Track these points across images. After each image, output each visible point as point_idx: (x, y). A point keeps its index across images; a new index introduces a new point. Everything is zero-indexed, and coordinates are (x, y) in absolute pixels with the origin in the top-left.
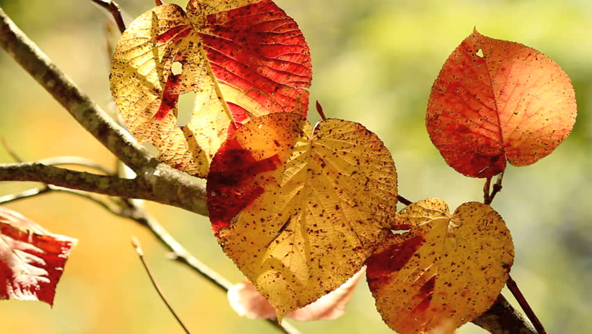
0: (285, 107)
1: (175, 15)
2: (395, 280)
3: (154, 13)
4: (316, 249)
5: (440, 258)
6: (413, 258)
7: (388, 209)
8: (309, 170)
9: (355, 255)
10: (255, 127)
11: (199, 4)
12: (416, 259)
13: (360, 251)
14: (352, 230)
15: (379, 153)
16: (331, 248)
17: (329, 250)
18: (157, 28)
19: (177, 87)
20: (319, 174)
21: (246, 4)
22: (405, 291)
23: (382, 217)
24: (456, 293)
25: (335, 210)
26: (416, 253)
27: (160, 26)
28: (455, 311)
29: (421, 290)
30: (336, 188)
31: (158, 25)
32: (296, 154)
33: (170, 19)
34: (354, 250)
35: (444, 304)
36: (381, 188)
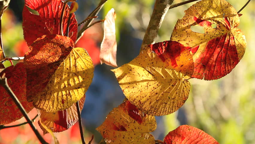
0: (196, 68)
1: (235, 23)
2: (125, 114)
3: (236, 15)
4: (141, 86)
5: (134, 132)
6: (134, 120)
7: (155, 113)
8: (171, 80)
9: (137, 101)
10: (189, 58)
11: (239, 34)
12: (133, 122)
13: (139, 103)
14: (148, 100)
15: (176, 106)
16: (141, 92)
17: (140, 91)
18: (230, 16)
19: (207, 26)
20: (170, 84)
21: (238, 52)
22: (121, 119)
23: (152, 111)
24: (120, 141)
25: (155, 93)
26: (136, 121)
27: (231, 18)
28: (114, 142)
29: (121, 126)
30: (164, 92)
31: (231, 17)
32: (177, 74)
33: (233, 22)
34: (140, 101)
35: (116, 137)
36: (163, 109)
